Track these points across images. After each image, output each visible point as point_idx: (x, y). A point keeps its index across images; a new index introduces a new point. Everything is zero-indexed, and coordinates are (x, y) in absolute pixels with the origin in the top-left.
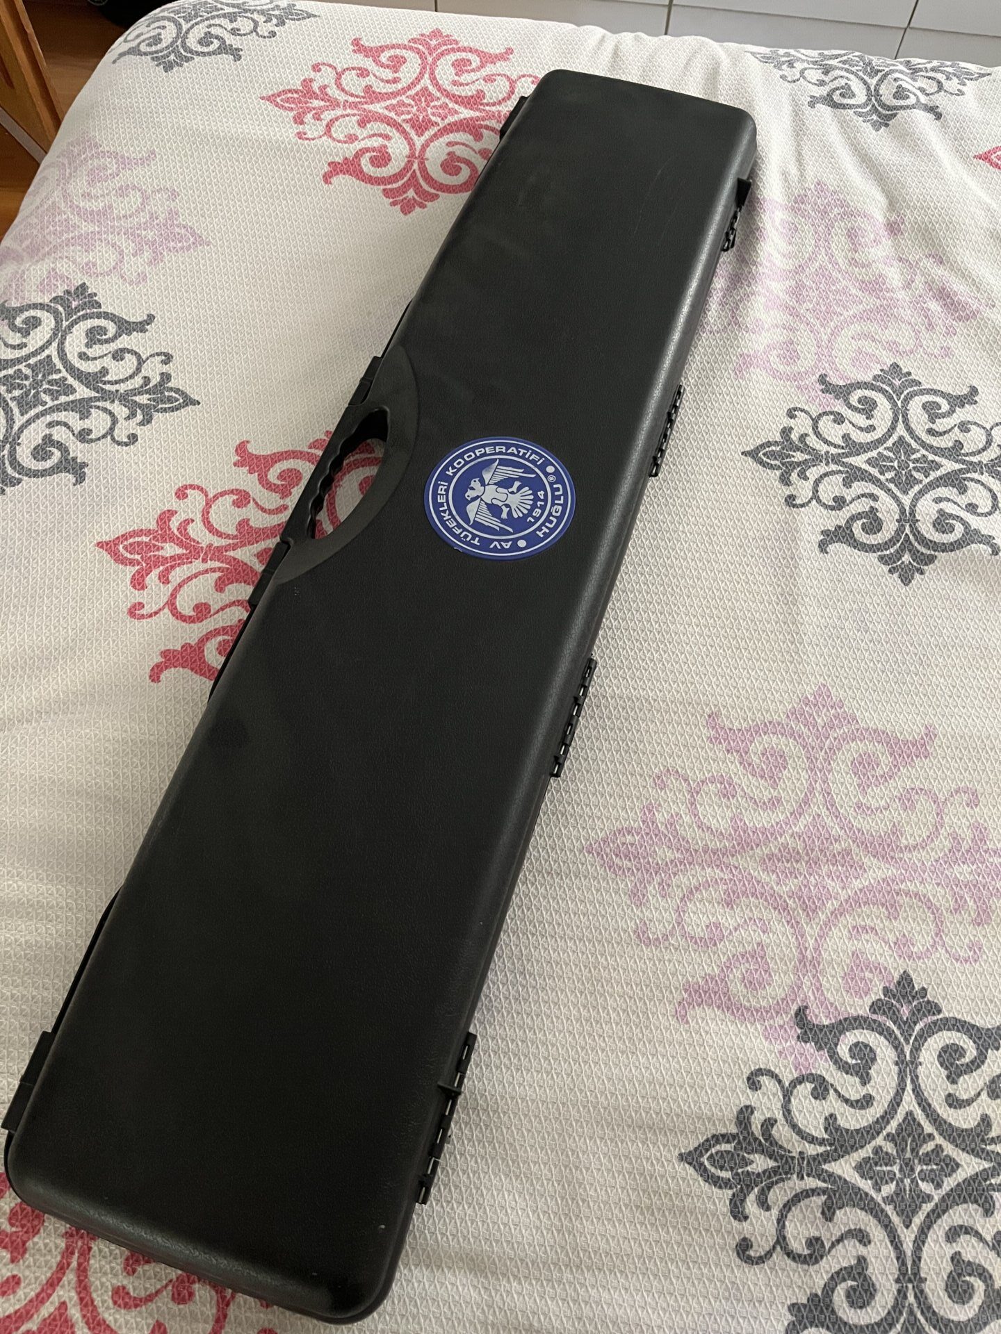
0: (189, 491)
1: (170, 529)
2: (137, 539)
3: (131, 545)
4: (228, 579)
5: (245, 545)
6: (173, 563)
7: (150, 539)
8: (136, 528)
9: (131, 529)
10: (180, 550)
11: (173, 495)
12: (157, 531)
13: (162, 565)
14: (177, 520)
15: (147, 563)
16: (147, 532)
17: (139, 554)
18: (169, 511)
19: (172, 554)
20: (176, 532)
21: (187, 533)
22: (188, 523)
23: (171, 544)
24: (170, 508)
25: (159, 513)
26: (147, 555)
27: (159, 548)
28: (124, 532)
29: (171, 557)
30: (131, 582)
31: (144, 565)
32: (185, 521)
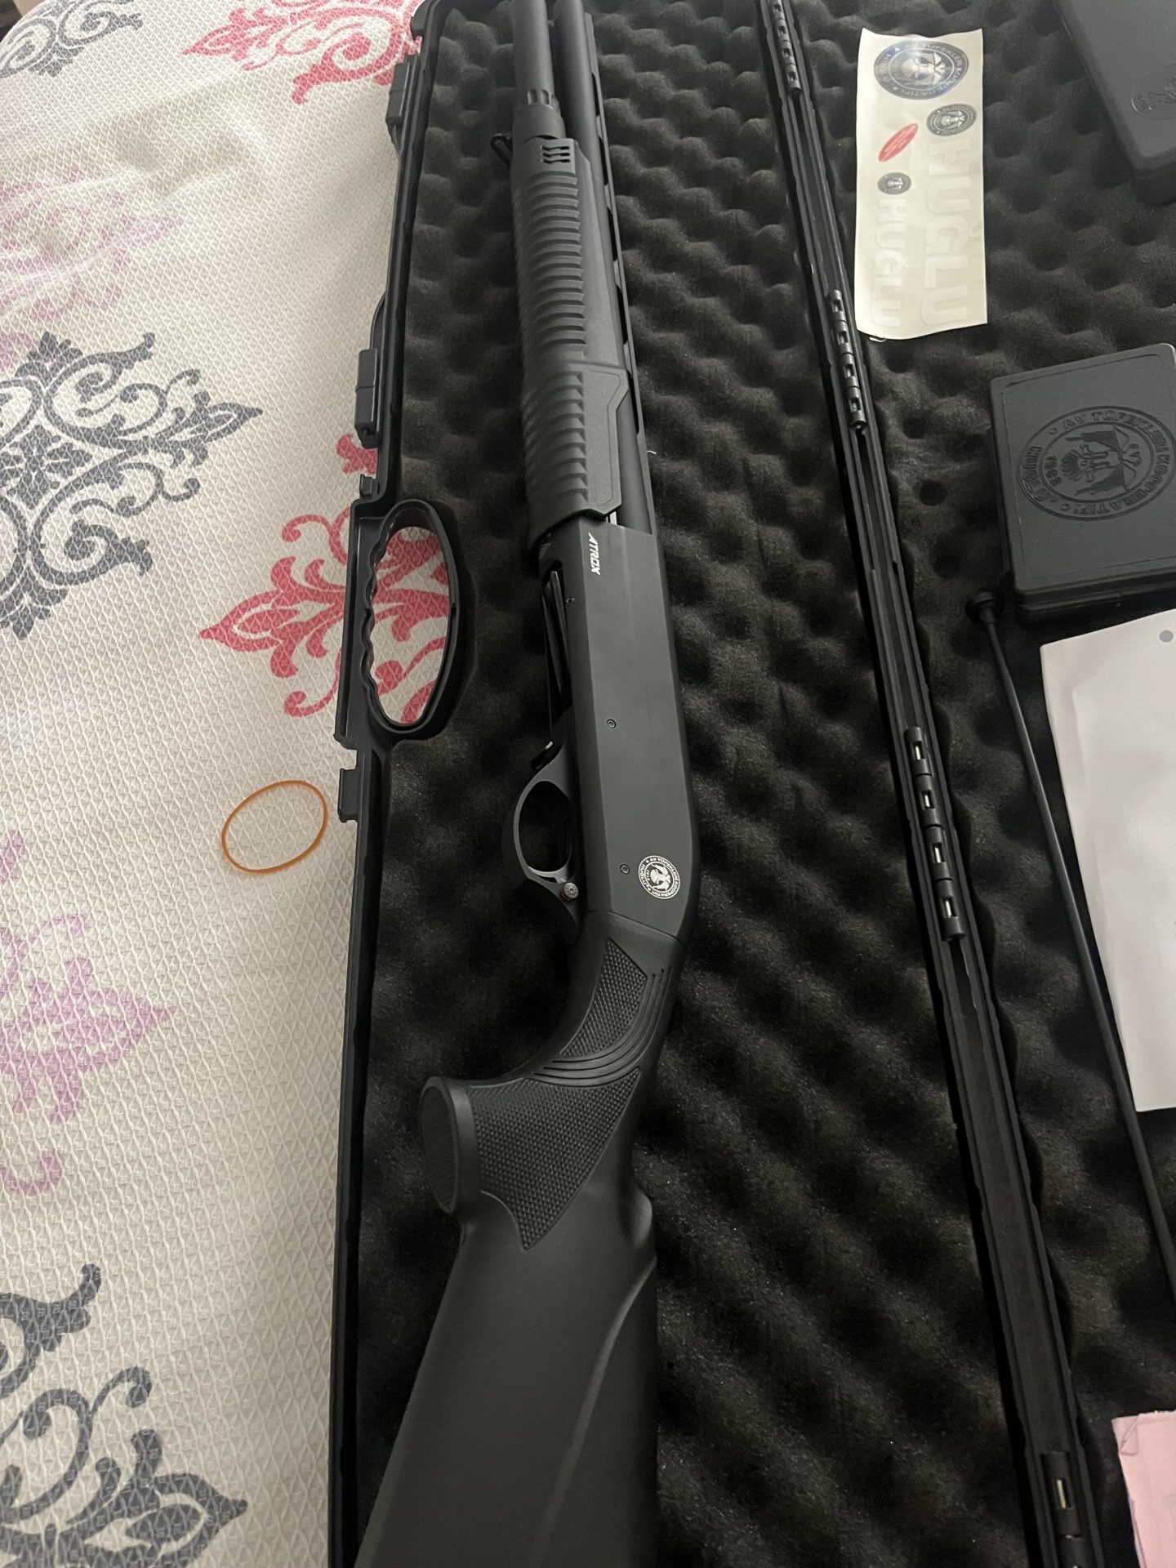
0: (299, 527)
1: (295, 583)
2: (254, 611)
3: (249, 620)
4: (409, 619)
6: (320, 626)
7: (273, 606)
8: (247, 598)
9: (241, 601)
10: (322, 605)
11: (280, 539)
12: (277, 592)
13: (307, 634)
14: (299, 568)
15: (284, 639)
16: (266, 597)
17: (267, 630)
18: (282, 561)
19: (313, 615)
20: (304, 584)
21: (322, 580)
22: (317, 567)
23: (306, 602)
24: (283, 557)
25: (270, 567)
26: (281, 626)
27: (292, 614)
28: (232, 608)
29: (314, 619)
30: (273, 670)
31: (281, 642)
32: (311, 566)
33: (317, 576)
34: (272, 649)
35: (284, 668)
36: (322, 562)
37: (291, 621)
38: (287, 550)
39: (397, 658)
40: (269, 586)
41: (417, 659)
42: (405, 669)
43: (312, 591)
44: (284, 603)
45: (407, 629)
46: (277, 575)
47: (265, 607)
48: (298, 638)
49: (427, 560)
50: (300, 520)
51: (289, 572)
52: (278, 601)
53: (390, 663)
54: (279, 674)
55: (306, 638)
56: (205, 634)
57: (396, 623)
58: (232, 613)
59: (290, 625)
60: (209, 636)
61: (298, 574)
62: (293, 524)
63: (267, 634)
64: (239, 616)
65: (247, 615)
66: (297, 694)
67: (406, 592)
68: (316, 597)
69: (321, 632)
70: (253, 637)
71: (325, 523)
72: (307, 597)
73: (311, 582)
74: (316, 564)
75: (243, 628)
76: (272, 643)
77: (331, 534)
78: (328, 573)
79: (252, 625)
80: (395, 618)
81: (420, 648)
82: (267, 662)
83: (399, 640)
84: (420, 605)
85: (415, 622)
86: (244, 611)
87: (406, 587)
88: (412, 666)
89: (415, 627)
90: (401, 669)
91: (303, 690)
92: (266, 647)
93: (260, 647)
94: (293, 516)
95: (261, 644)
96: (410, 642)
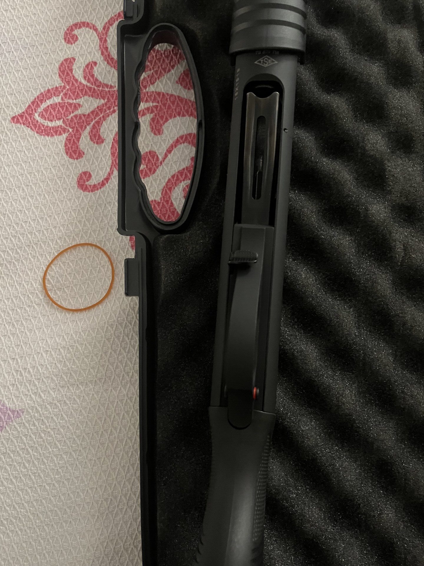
0: (76, 32)
1: (76, 81)
2: (49, 102)
3: (46, 110)
4: (162, 117)
5: (161, 75)
6: (97, 119)
7: (62, 99)
8: (42, 91)
9: (38, 93)
10: (98, 100)
11: (63, 41)
12: (64, 87)
13: (89, 124)
14: (79, 68)
15: (73, 128)
16: (55, 91)
17: (59, 119)
18: (66, 60)
19: (92, 109)
20: (84, 82)
21: (97, 80)
22: (92, 68)
23: (86, 97)
24: (66, 57)
25: (57, 65)
26: (69, 117)
27: (77, 106)
28: (32, 99)
29: (93, 112)
30: (67, 153)
31: (71, 130)
32: (87, 66)
33: (93, 76)
34: (65, 136)
35: (75, 152)
36: (95, 63)
37: (76, 113)
38: (68, 51)
39: (155, 149)
40: (57, 82)
41: (169, 151)
42: (160, 158)
43: (90, 89)
44: (70, 98)
45: (161, 126)
46: (63, 72)
47: (57, 100)
48: (83, 128)
49: (173, 67)
50: (77, 26)
51: (71, 70)
52: (65, 94)
53: (150, 152)
54: (71, 157)
55: (88, 128)
56: (15, 119)
57: (153, 120)
58: (33, 103)
59: (76, 116)
60: (18, 122)
61: (78, 73)
62: (71, 29)
63: (59, 123)
64: (38, 106)
65: (43, 106)
66: (85, 173)
67: (159, 94)
68: (94, 94)
69: (99, 123)
70: (50, 124)
71: (96, 30)
72: (86, 94)
73: (89, 81)
74: (90, 66)
75: (42, 116)
76: (64, 130)
77: (101, 39)
78: (101, 74)
79: (47, 114)
80: (152, 115)
81: (171, 142)
82: (61, 147)
83: (155, 134)
84: (169, 106)
85: (167, 120)
86: (41, 101)
87: (158, 90)
88: (166, 156)
89: (166, 124)
90: (158, 157)
91: (89, 170)
92: (60, 134)
93: (56, 132)
94: (71, 22)
95: (57, 131)
96: (163, 136)
